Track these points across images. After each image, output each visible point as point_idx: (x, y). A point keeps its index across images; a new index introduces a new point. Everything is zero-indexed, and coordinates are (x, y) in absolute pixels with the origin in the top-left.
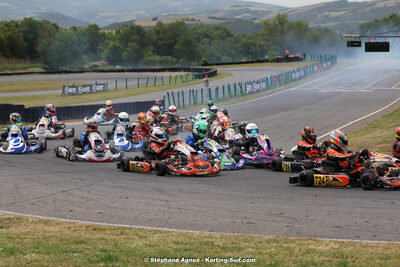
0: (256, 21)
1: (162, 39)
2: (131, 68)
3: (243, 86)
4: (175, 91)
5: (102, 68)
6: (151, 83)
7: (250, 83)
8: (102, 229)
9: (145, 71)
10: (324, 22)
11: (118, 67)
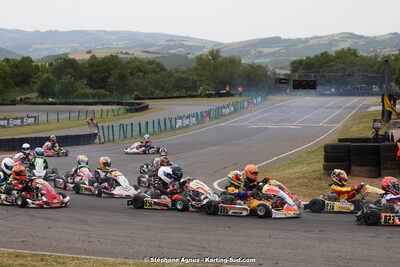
0: (190, 56)
1: (96, 72)
2: (64, 100)
3: (173, 121)
4: (105, 125)
5: (34, 101)
6: (83, 117)
7: (181, 118)
8: (23, 256)
9: (77, 104)
10: (256, 58)
11: (50, 100)
